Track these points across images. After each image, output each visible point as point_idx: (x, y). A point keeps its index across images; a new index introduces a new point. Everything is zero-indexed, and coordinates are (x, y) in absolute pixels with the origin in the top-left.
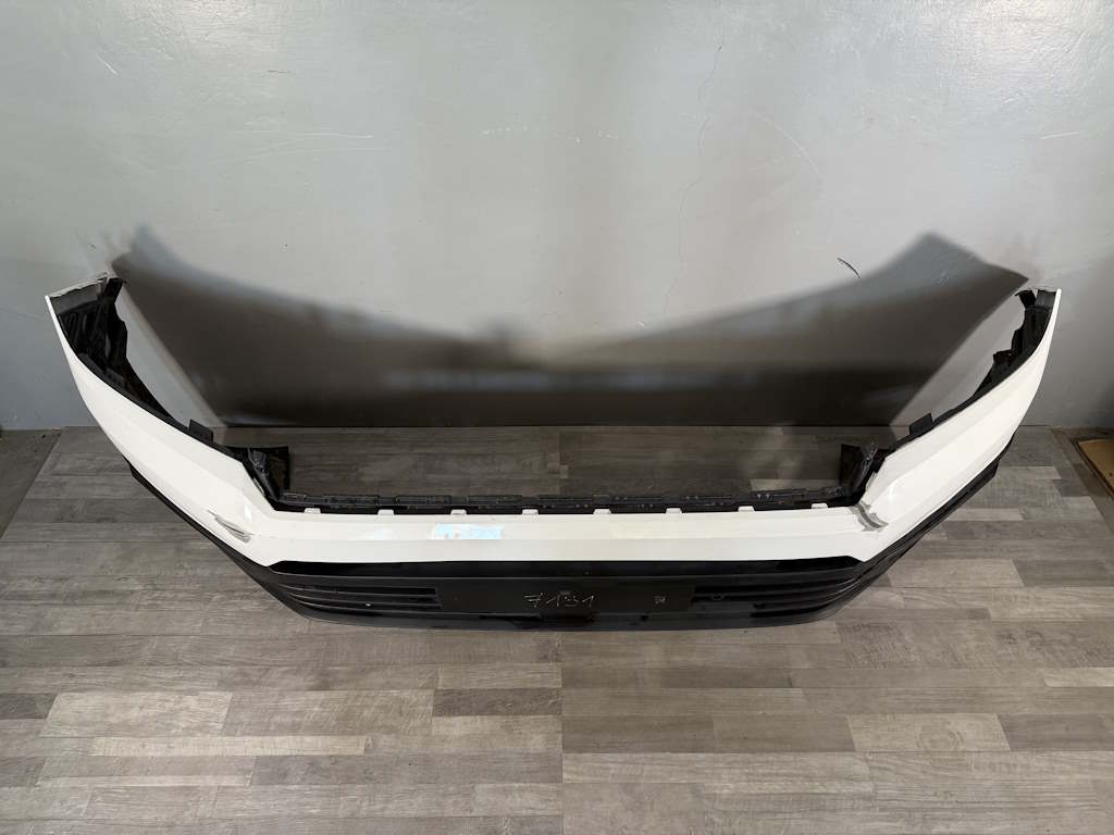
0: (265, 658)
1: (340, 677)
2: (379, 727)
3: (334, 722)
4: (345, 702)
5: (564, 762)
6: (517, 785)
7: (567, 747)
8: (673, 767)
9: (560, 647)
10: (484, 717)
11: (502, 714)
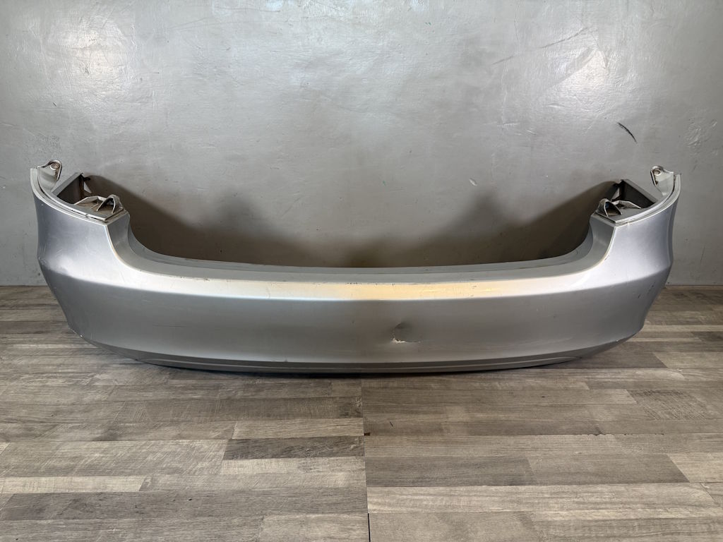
0: (56, 417)
1: (130, 430)
2: (163, 469)
3: (113, 465)
5: (368, 494)
8: (493, 498)
9: (361, 407)
10: (280, 459)
11: (299, 457)
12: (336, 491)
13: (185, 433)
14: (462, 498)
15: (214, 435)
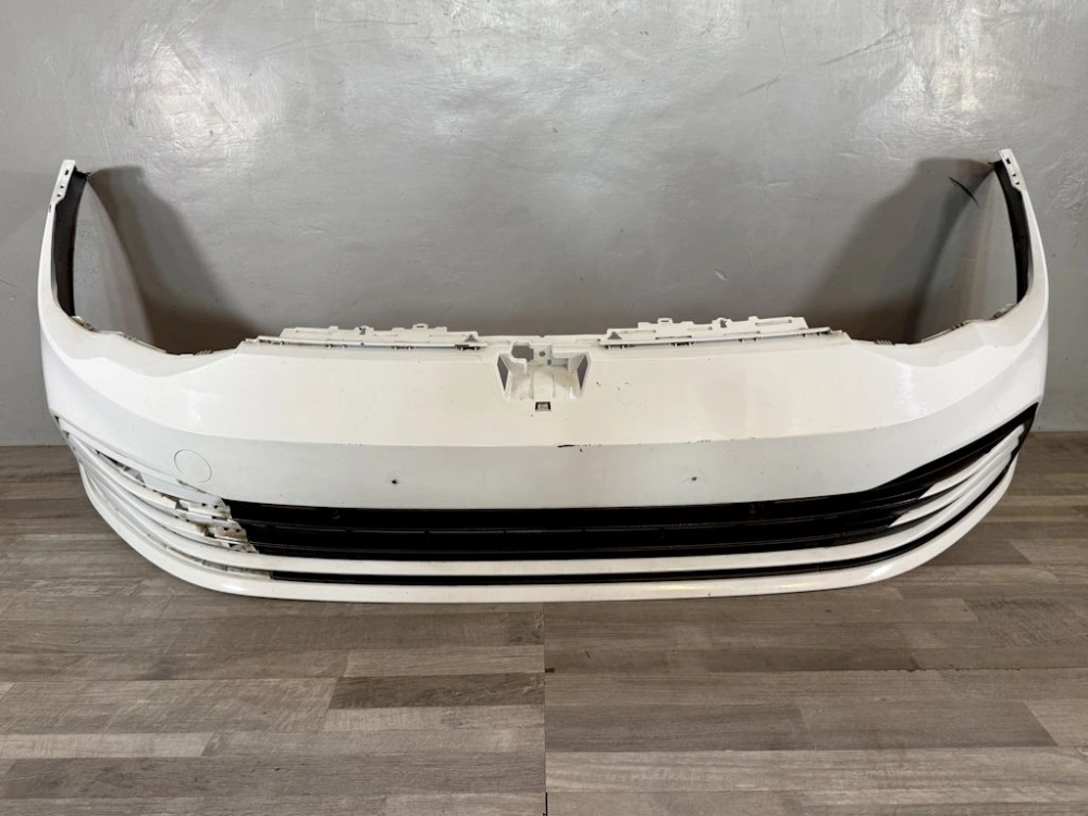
0: (82, 644)
1: (192, 664)
2: (238, 723)
3: (164, 716)
4: (191, 691)
5: (548, 763)
6: (462, 796)
7: (553, 744)
8: (742, 770)
9: (542, 629)
10: (415, 709)
11: (444, 704)
12: (499, 757)
13: (274, 668)
14: (693, 770)
15: (316, 670)
